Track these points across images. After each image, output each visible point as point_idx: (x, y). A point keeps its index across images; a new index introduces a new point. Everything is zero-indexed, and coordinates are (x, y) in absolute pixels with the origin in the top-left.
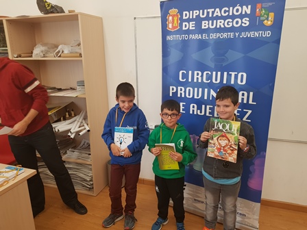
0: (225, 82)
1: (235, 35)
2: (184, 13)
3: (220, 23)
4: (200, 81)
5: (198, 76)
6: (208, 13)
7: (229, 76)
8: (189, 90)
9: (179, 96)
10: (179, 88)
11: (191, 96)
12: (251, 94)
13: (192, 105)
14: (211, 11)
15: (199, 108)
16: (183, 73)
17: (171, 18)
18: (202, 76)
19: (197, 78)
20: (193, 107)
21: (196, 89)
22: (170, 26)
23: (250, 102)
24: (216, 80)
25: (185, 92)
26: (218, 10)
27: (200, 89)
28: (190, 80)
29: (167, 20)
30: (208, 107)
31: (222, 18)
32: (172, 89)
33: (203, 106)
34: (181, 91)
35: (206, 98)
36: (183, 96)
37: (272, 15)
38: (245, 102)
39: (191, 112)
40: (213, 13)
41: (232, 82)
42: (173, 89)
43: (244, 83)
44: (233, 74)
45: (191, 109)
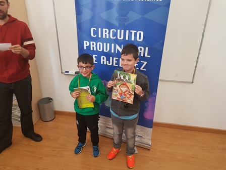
0: (127, 39)
4: (108, 37)
5: (106, 33)
7: (130, 33)
8: (100, 44)
9: (92, 49)
10: (91, 43)
11: (101, 50)
12: (147, 48)
15: (108, 60)
16: (94, 30)
18: (109, 33)
19: (106, 35)
20: (103, 58)
21: (105, 44)
23: (146, 55)
24: (120, 37)
25: (96, 46)
27: (108, 44)
28: (100, 36)
30: (115, 59)
32: (86, 44)
33: (111, 58)
34: (93, 46)
35: (113, 51)
36: (95, 49)
39: (102, 63)
41: (133, 39)
43: (142, 40)
44: (133, 32)
45: (102, 60)
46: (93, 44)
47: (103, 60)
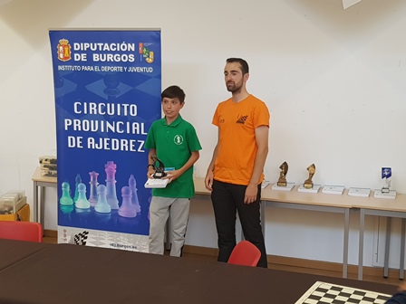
0: (119, 114)
1: (124, 70)
2: (75, 44)
3: (110, 57)
4: (95, 113)
5: (94, 108)
6: (98, 46)
7: (122, 107)
8: (86, 122)
9: (75, 129)
10: (75, 121)
11: (88, 129)
12: (142, 124)
13: (89, 139)
14: (100, 45)
15: (97, 142)
16: (78, 105)
17: (61, 48)
18: (97, 108)
19: (93, 110)
20: (91, 141)
21: (92, 122)
22: (61, 56)
23: (143, 133)
24: (111, 112)
25: (81, 125)
26: (106, 45)
27: (97, 122)
28: (86, 112)
29: (57, 50)
30: (105, 140)
31: (111, 52)
33: (101, 139)
35: (102, 131)
36: (80, 129)
37: (152, 53)
38: (138, 133)
39: (89, 147)
40: (103, 47)
41: (126, 114)
42: (68, 122)
43: (135, 114)
44: (126, 106)
45: (89, 143)
46: (77, 123)
47: (91, 142)
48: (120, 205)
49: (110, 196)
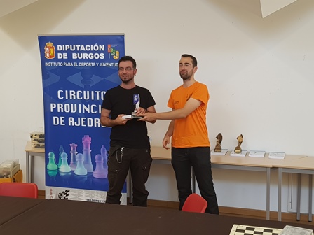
0: (93, 99)
1: (96, 65)
2: (58, 46)
3: (85, 56)
4: (74, 98)
5: (73, 95)
6: (76, 48)
7: (95, 94)
8: (67, 106)
9: (59, 111)
10: (58, 105)
11: (69, 111)
13: (70, 118)
14: (78, 46)
15: (76, 120)
16: (61, 92)
17: (48, 49)
18: (76, 94)
21: (72, 105)
22: (48, 55)
24: (86, 97)
25: (64, 107)
26: (83, 46)
27: (75, 105)
28: (67, 98)
29: (44, 50)
30: (82, 119)
31: (86, 52)
33: (79, 118)
34: (60, 107)
35: (80, 112)
36: (62, 111)
37: (117, 52)
39: (70, 124)
40: (80, 48)
41: (98, 99)
42: (53, 106)
44: (98, 92)
47: (71, 121)
48: (94, 169)
49: (86, 162)
